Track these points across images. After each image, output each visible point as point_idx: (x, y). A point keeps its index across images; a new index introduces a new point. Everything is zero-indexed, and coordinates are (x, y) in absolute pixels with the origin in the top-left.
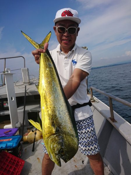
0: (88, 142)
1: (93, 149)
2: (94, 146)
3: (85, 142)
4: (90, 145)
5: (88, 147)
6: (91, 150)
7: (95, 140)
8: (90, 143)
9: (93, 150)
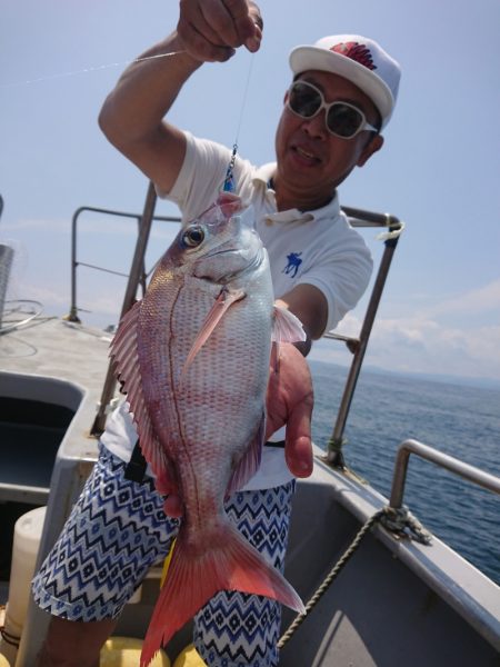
0: (235, 611)
1: (249, 653)
2: (254, 643)
3: (220, 606)
4: (238, 633)
5: (225, 635)
6: (237, 655)
7: (265, 616)
8: (242, 623)
9: (243, 660)
